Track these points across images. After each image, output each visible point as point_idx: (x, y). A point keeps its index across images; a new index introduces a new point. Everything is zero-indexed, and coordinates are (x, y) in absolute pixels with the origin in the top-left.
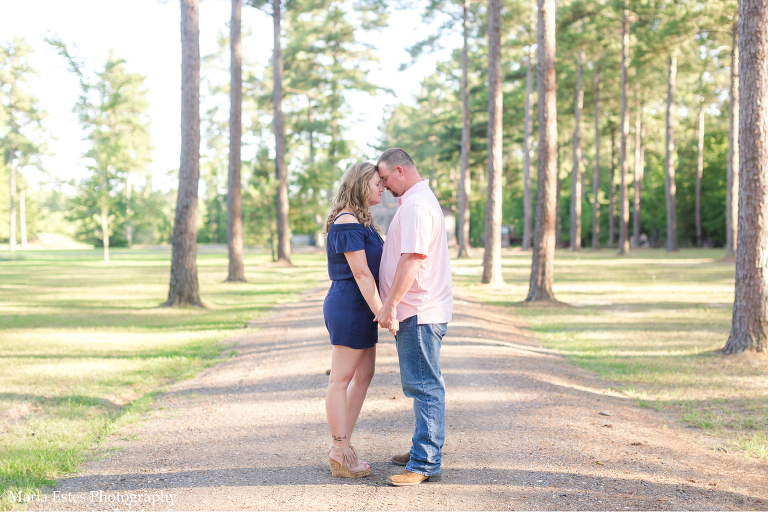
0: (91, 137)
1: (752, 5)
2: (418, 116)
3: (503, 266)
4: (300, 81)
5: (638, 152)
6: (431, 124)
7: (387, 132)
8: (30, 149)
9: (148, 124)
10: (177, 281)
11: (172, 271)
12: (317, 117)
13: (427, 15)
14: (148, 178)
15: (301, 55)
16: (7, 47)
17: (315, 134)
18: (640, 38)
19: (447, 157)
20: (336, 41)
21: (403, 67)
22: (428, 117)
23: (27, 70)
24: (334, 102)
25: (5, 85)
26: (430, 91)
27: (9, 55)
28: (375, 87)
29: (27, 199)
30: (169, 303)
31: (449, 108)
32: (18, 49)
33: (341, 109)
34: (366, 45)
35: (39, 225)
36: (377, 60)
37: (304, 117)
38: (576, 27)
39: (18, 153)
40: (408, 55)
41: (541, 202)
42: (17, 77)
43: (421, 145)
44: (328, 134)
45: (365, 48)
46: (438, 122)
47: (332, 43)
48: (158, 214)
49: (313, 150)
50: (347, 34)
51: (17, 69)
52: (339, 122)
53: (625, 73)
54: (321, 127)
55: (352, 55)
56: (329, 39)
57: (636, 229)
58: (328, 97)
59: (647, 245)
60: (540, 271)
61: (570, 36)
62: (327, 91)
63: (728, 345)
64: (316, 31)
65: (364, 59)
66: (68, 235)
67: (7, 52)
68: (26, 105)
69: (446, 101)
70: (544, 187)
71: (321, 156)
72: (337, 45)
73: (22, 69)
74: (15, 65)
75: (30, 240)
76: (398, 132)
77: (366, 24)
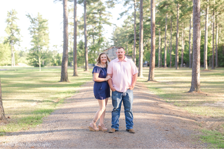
0: (33, 37)
1: (196, 14)
2: (123, 30)
3: (143, 72)
4: (90, 22)
5: (183, 41)
6: (126, 33)
7: (114, 35)
8: (17, 40)
9: (49, 33)
10: (63, 76)
11: (62, 73)
12: (95, 31)
13: (125, 5)
14: (48, 47)
15: (91, 15)
16: (10, 12)
17: (94, 36)
18: (182, 11)
19: (131, 42)
20: (100, 11)
21: (118, 19)
22: (126, 31)
23: (16, 18)
24: (100, 28)
25: (10, 22)
26: (126, 24)
27: (11, 14)
28: (111, 24)
29: (15, 54)
30: (61, 81)
31: (131, 28)
32: (13, 12)
33: (102, 29)
34: (109, 12)
35: (18, 60)
36: (111, 16)
37: (91, 31)
38: (165, 8)
39: (13, 41)
40: (120, 16)
41: (151, 57)
42: (13, 20)
43: (124, 38)
44: (98, 36)
45: (108, 13)
46: (128, 32)
47: (99, 11)
48: (51, 57)
49: (94, 40)
50: (103, 9)
51: (13, 18)
52: (101, 33)
53: (178, 21)
54: (96, 34)
55: (105, 15)
56: (98, 10)
57: (182, 62)
58: (98, 26)
59: (185, 66)
60: (151, 73)
61: (164, 10)
62: (98, 25)
63: (190, 90)
64: (95, 8)
65: (108, 16)
66: (26, 63)
67: (10, 13)
68: (16, 28)
69: (130, 27)
70: (152, 53)
71: (96, 42)
72: (101, 12)
73: (14, 18)
74: (12, 17)
75: (16, 65)
76: (117, 35)
77: (109, 6)
